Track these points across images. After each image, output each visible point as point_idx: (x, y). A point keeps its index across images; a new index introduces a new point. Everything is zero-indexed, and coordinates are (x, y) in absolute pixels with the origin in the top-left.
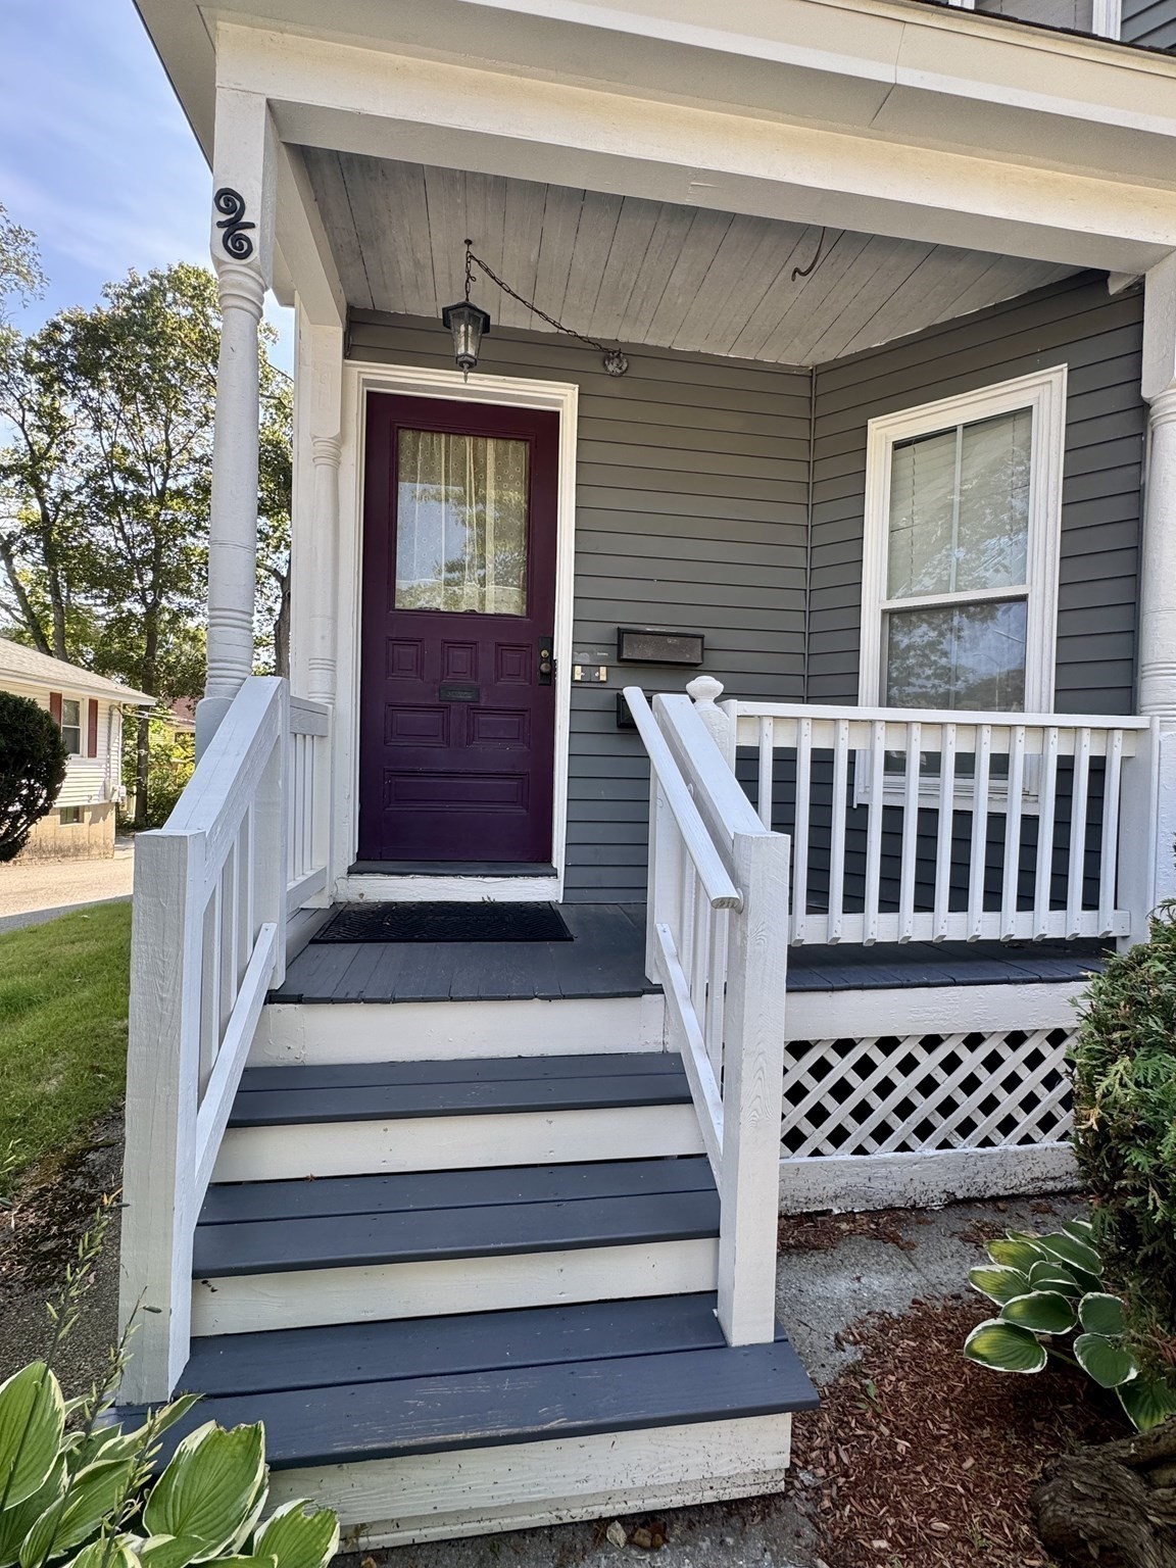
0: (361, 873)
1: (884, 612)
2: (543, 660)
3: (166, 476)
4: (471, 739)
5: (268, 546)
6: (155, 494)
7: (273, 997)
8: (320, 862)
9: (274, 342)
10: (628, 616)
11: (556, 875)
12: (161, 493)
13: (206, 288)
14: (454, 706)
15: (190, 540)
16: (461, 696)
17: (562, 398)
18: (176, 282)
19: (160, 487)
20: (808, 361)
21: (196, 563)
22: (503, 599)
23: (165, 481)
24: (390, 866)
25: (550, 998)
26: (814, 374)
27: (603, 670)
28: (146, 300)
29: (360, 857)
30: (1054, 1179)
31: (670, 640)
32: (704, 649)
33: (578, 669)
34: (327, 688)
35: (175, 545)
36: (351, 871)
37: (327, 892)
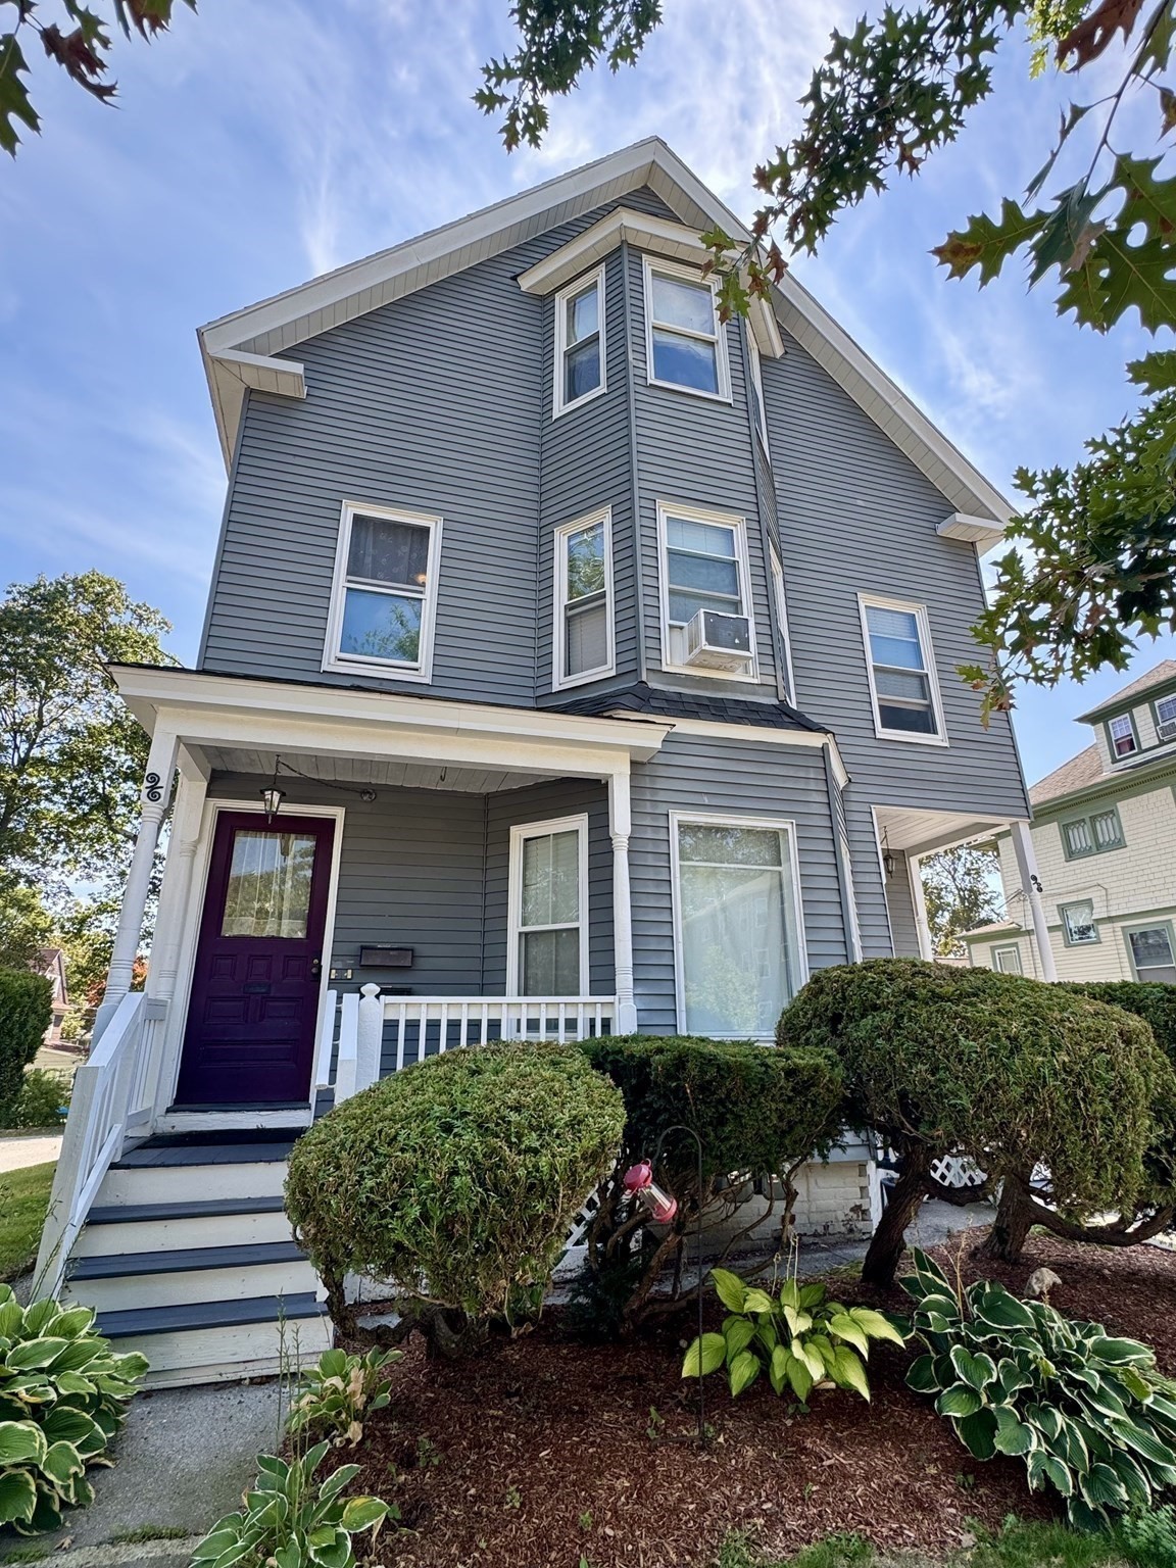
0: (175, 1111)
1: (520, 934)
2: (315, 966)
3: (32, 744)
4: (262, 1017)
5: (130, 812)
6: (16, 763)
7: (113, 1166)
8: (148, 1104)
9: (167, 632)
10: (368, 938)
11: (310, 1108)
12: (23, 761)
13: (108, 595)
14: (252, 997)
15: (44, 804)
16: (258, 990)
17: (338, 813)
18: (80, 587)
19: (22, 755)
20: (484, 790)
21: (46, 827)
22: (292, 929)
23: (29, 750)
24: (196, 1106)
25: (269, 1162)
26: (487, 797)
27: (350, 971)
28: (48, 600)
29: (177, 1101)
30: (570, 1271)
31: (392, 953)
32: (413, 957)
33: (333, 971)
34: (169, 989)
35: (27, 811)
36: (168, 1111)
37: (149, 1125)
